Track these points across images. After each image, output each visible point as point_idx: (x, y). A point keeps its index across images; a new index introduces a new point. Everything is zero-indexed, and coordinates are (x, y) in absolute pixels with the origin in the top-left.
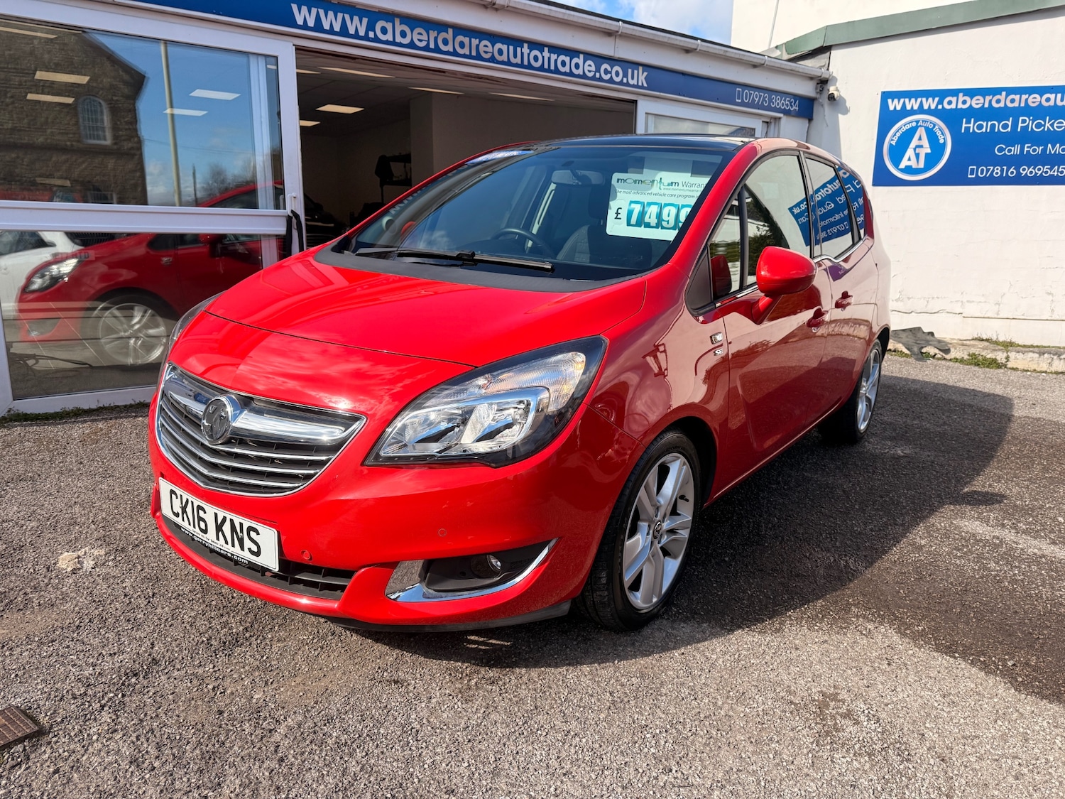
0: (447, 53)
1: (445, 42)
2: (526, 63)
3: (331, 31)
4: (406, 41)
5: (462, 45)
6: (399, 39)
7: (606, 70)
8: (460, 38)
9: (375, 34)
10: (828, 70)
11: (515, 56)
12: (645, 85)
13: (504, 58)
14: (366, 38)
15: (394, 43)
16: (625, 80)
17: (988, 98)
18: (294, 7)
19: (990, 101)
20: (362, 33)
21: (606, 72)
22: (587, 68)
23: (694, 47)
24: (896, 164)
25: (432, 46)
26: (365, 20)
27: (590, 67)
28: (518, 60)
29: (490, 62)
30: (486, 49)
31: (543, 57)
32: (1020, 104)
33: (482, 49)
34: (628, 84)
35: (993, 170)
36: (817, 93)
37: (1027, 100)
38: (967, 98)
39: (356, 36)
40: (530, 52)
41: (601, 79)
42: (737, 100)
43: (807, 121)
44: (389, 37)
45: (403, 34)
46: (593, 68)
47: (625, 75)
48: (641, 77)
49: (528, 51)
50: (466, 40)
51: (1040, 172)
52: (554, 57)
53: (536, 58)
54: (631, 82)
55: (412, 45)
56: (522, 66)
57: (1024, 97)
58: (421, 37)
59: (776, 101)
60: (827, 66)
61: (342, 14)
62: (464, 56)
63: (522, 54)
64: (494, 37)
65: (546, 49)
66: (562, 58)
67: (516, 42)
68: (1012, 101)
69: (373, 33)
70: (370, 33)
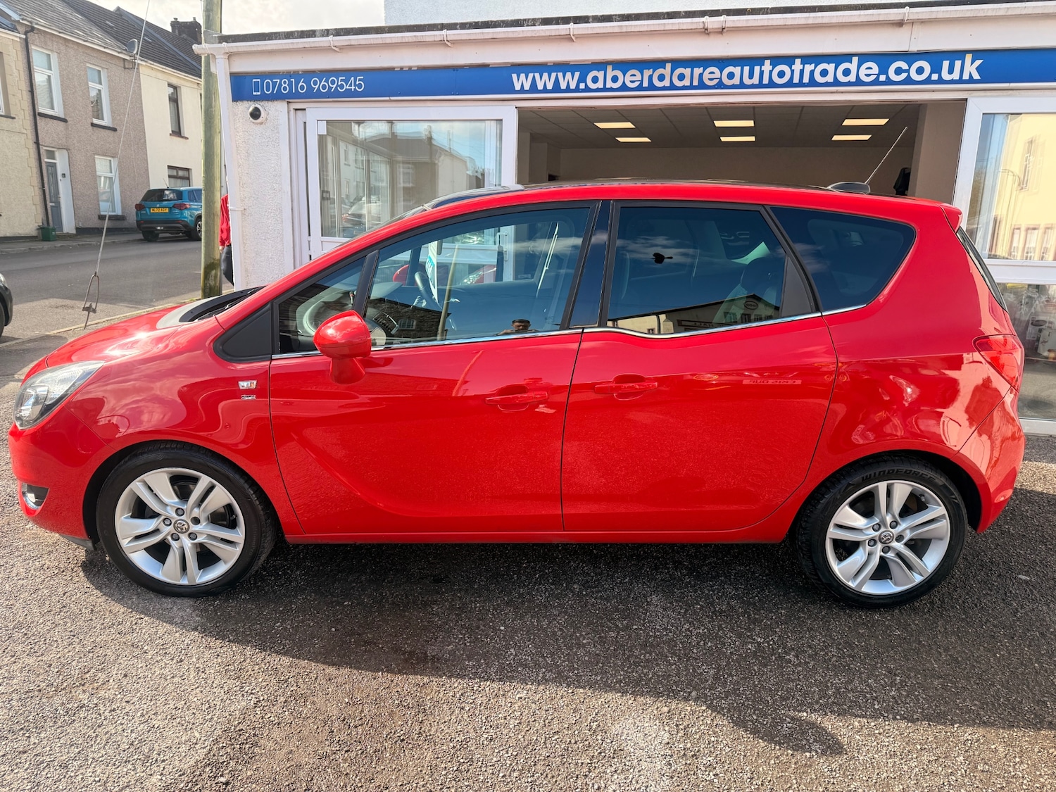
0: (664, 88)
1: (661, 78)
2: (766, 81)
3: (545, 90)
4: (618, 85)
5: (681, 77)
6: (610, 84)
7: (898, 69)
8: (680, 71)
9: (586, 85)
11: (751, 76)
12: (976, 76)
13: (736, 81)
14: (577, 90)
15: (605, 89)
16: (935, 77)
18: (514, 76)
20: (573, 86)
21: (899, 71)
22: (864, 72)
25: (646, 84)
26: (577, 74)
27: (869, 69)
28: (755, 80)
29: (716, 89)
30: (712, 76)
31: (792, 71)
33: (706, 76)
34: (941, 81)
39: (568, 90)
40: (773, 69)
41: (889, 82)
44: (600, 85)
45: (615, 79)
46: (875, 69)
47: (936, 70)
48: (971, 68)
49: (771, 68)
50: (687, 72)
52: (808, 68)
53: (781, 74)
54: (948, 77)
55: (624, 87)
56: (761, 85)
58: (633, 79)
61: (555, 73)
62: (684, 88)
63: (762, 73)
64: (721, 62)
65: (796, 61)
66: (822, 66)
67: (753, 61)
69: (584, 84)
70: (581, 84)
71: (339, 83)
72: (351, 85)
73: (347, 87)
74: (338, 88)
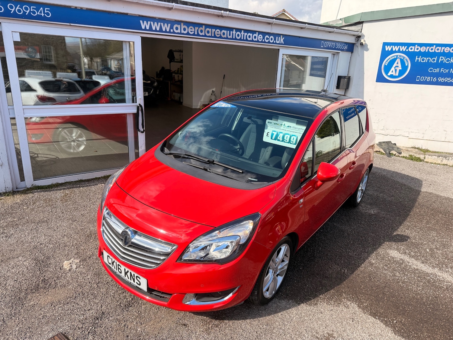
0: (202, 36)
1: (202, 31)
2: (234, 37)
3: (156, 31)
4: (185, 32)
5: (208, 32)
6: (183, 31)
7: (267, 38)
8: (207, 29)
9: (173, 30)
10: (361, 32)
11: (230, 35)
12: (283, 43)
13: (225, 36)
14: (170, 32)
15: (181, 33)
16: (275, 42)
17: (428, 48)
18: (141, 22)
19: (429, 49)
20: (168, 30)
21: (267, 39)
22: (259, 38)
23: (305, 27)
24: (387, 74)
25: (196, 33)
26: (169, 25)
27: (260, 37)
28: (231, 37)
29: (219, 38)
30: (218, 33)
31: (241, 35)
32: (441, 51)
33: (216, 33)
35: (427, 78)
36: (356, 41)
37: (444, 49)
38: (419, 47)
39: (166, 32)
41: (265, 42)
42: (321, 47)
43: (351, 53)
44: (179, 31)
45: (185, 29)
46: (262, 38)
47: (275, 40)
48: (282, 40)
49: (235, 32)
50: (210, 30)
51: (446, 80)
52: (246, 34)
53: (238, 35)
54: (277, 42)
55: (188, 34)
56: (232, 39)
57: (443, 48)
58: (191, 30)
59: (338, 46)
60: (361, 30)
61: (160, 23)
62: (209, 37)
63: (233, 34)
64: (221, 28)
65: (243, 31)
66: (249, 34)
67: (230, 29)
68: (438, 49)
69: (172, 30)
70: (171, 30)
71: (32, 10)
72: (41, 12)
73: (38, 14)
74: (31, 13)
